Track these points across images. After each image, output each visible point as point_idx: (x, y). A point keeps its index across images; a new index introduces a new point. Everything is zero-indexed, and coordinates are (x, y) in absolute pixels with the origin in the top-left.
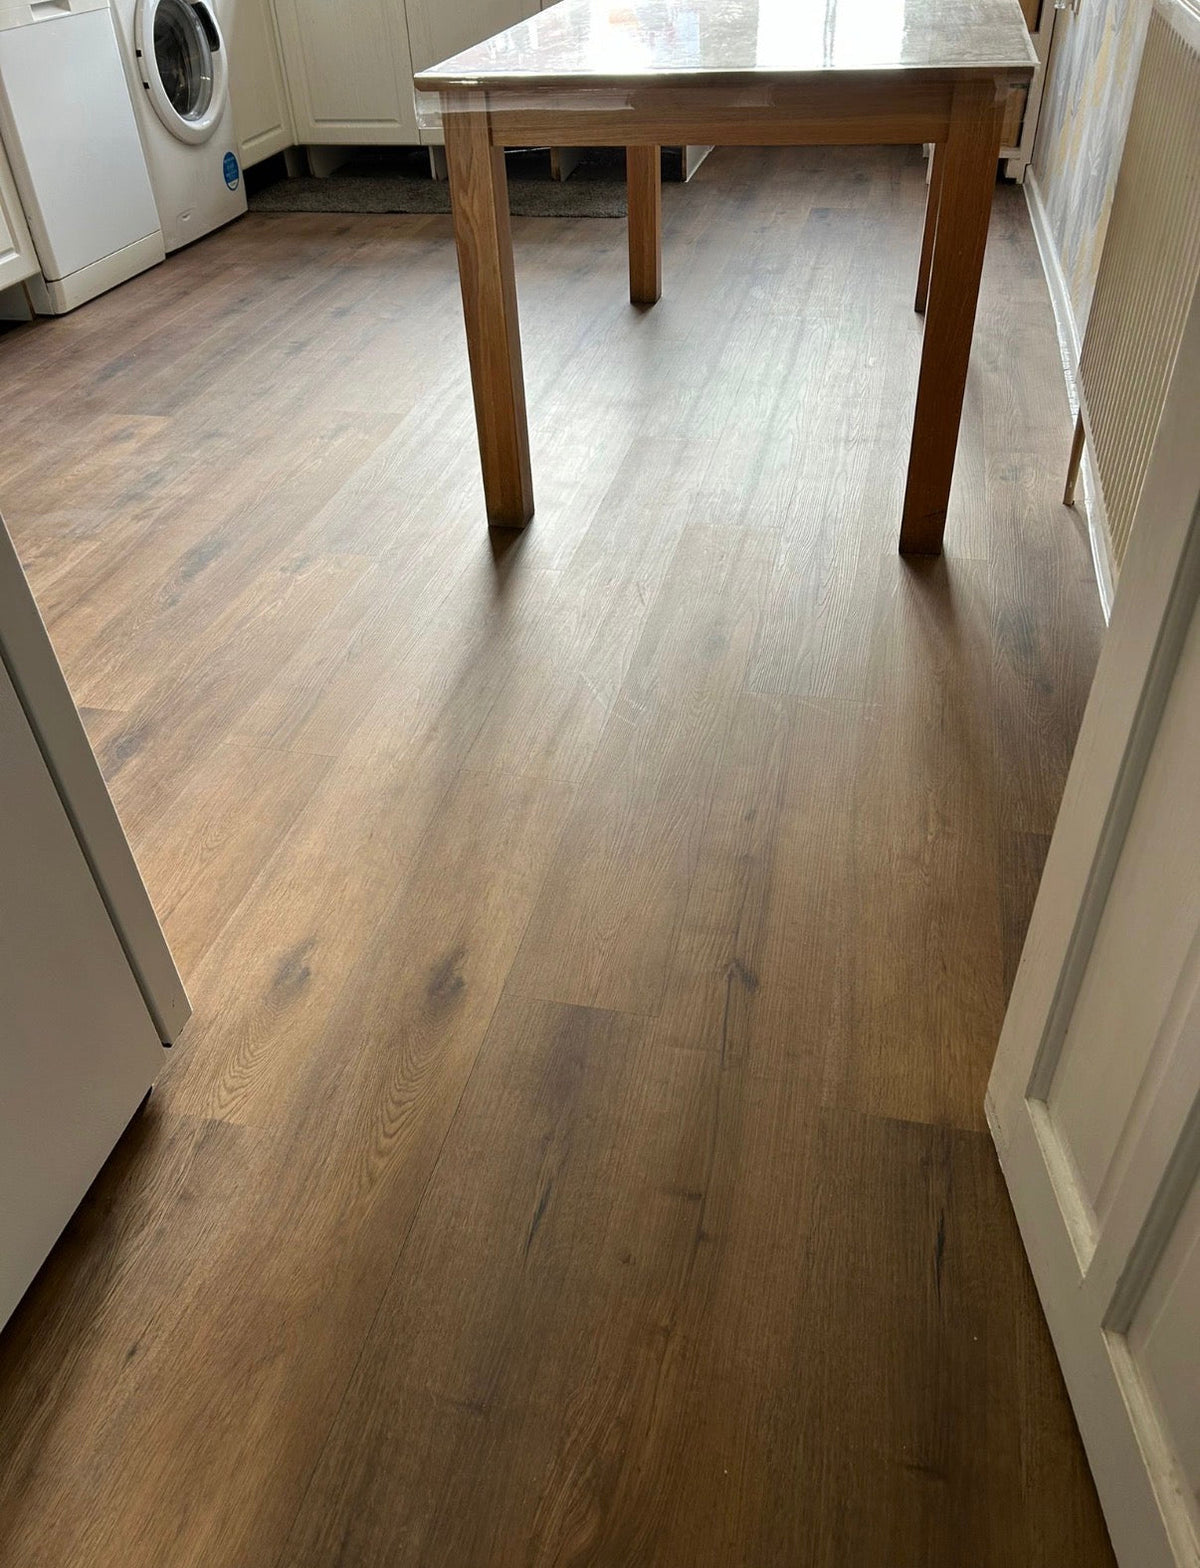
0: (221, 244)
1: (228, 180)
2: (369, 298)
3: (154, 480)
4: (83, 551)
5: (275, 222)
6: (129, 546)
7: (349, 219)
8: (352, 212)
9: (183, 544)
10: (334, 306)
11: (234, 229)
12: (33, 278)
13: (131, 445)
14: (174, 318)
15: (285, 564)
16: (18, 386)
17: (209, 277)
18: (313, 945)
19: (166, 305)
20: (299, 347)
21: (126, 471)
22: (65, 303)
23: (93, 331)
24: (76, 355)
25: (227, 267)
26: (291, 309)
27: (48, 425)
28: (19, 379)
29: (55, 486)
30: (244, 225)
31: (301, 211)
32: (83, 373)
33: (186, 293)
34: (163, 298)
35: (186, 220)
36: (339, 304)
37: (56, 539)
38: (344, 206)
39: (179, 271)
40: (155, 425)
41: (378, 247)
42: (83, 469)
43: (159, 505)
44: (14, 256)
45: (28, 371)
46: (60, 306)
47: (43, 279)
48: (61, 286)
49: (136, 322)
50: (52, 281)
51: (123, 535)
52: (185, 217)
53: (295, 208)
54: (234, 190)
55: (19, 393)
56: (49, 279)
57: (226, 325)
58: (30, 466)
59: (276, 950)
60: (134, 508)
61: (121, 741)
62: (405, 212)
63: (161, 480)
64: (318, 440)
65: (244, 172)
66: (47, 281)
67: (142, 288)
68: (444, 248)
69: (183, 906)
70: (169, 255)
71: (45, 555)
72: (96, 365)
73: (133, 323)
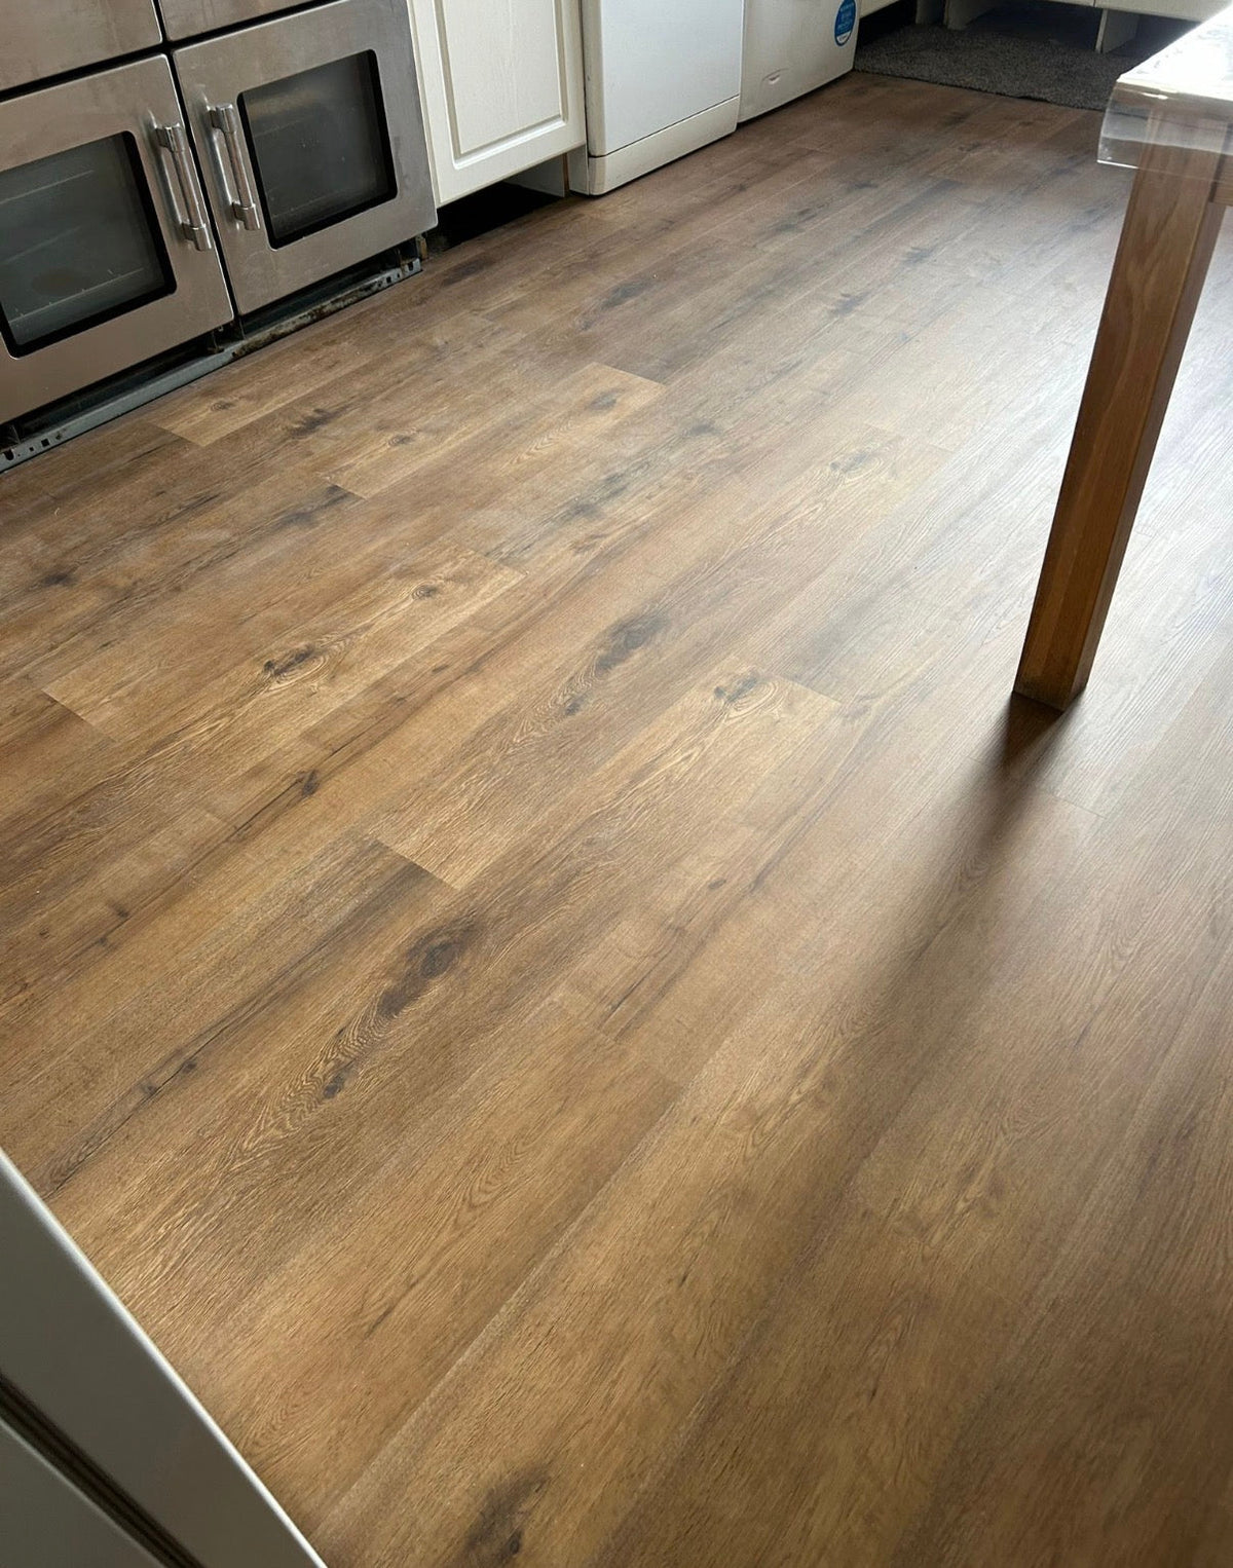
0: (805, 117)
1: (838, 33)
2: (960, 238)
3: (614, 486)
4: (501, 584)
5: (880, 92)
6: (553, 594)
7: (971, 101)
8: (980, 90)
9: (615, 608)
10: (912, 244)
11: (827, 95)
12: (575, 152)
13: (605, 421)
14: (719, 226)
15: (723, 683)
16: (514, 296)
17: (774, 168)
18: (543, 1482)
19: (714, 202)
20: (848, 305)
21: (589, 463)
22: (603, 183)
23: (622, 227)
24: (593, 261)
25: (802, 155)
26: (857, 237)
27: (527, 365)
28: (522, 286)
29: (504, 467)
30: (842, 89)
31: (916, 79)
32: (588, 292)
33: (742, 188)
34: (714, 191)
35: (773, 82)
36: (921, 241)
37: (478, 555)
38: (969, 79)
39: (745, 151)
40: (643, 394)
41: (995, 153)
42: (544, 446)
43: (606, 532)
44: (559, 124)
45: (534, 275)
46: (596, 187)
47: (587, 153)
48: (604, 163)
49: (671, 222)
50: (595, 157)
51: (553, 572)
52: (774, 79)
53: (909, 73)
54: (840, 45)
55: (514, 307)
56: (592, 154)
57: (772, 249)
58: (488, 425)
59: (492, 1468)
60: (579, 530)
61: (437, 942)
62: (1045, 101)
63: (624, 488)
64: (828, 469)
65: (863, 21)
66: (590, 156)
67: (697, 170)
68: (1079, 170)
69: (407, 1306)
70: (740, 126)
71: (457, 578)
72: (607, 281)
73: (670, 225)
